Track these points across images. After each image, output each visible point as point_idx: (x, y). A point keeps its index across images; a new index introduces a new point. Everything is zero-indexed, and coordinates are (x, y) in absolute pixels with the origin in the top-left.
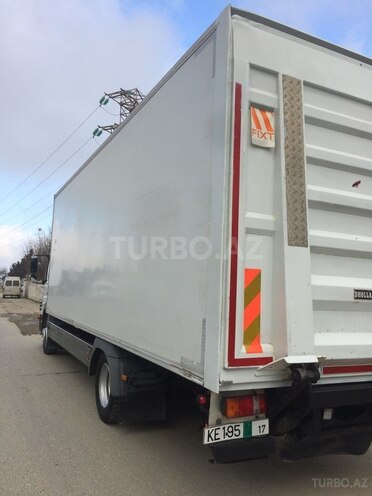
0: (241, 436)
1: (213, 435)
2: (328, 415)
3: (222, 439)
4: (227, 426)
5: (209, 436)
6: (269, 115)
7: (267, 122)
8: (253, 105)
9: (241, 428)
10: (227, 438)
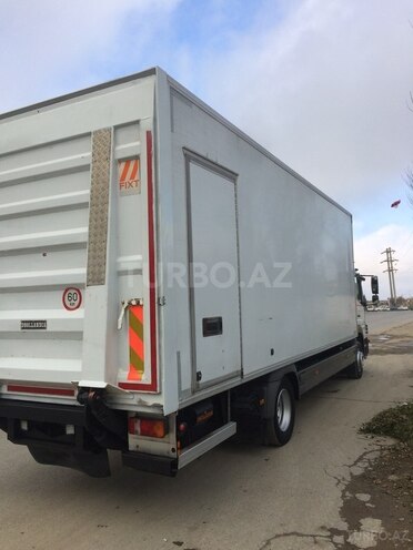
2: (24, 426)
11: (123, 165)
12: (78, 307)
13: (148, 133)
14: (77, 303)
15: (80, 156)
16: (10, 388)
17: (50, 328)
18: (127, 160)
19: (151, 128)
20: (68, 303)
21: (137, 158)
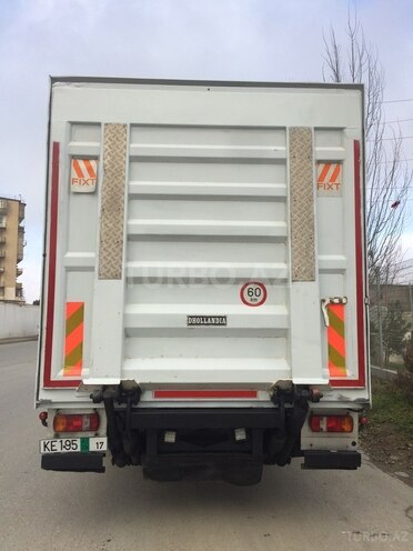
0: (79, 450)
1: (49, 446)
2: (170, 438)
3: (59, 450)
4: (64, 440)
5: (45, 446)
6: (93, 163)
7: (90, 169)
8: (74, 157)
9: (78, 442)
10: (64, 450)
11: (322, 166)
12: (261, 303)
13: (356, 143)
14: (260, 299)
15: (274, 148)
16: (158, 395)
17: (230, 325)
18: (328, 163)
19: (359, 138)
20: (247, 299)
21: (339, 162)
